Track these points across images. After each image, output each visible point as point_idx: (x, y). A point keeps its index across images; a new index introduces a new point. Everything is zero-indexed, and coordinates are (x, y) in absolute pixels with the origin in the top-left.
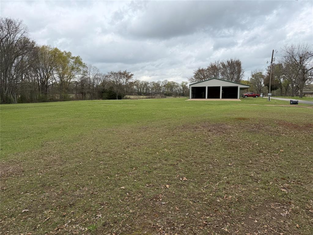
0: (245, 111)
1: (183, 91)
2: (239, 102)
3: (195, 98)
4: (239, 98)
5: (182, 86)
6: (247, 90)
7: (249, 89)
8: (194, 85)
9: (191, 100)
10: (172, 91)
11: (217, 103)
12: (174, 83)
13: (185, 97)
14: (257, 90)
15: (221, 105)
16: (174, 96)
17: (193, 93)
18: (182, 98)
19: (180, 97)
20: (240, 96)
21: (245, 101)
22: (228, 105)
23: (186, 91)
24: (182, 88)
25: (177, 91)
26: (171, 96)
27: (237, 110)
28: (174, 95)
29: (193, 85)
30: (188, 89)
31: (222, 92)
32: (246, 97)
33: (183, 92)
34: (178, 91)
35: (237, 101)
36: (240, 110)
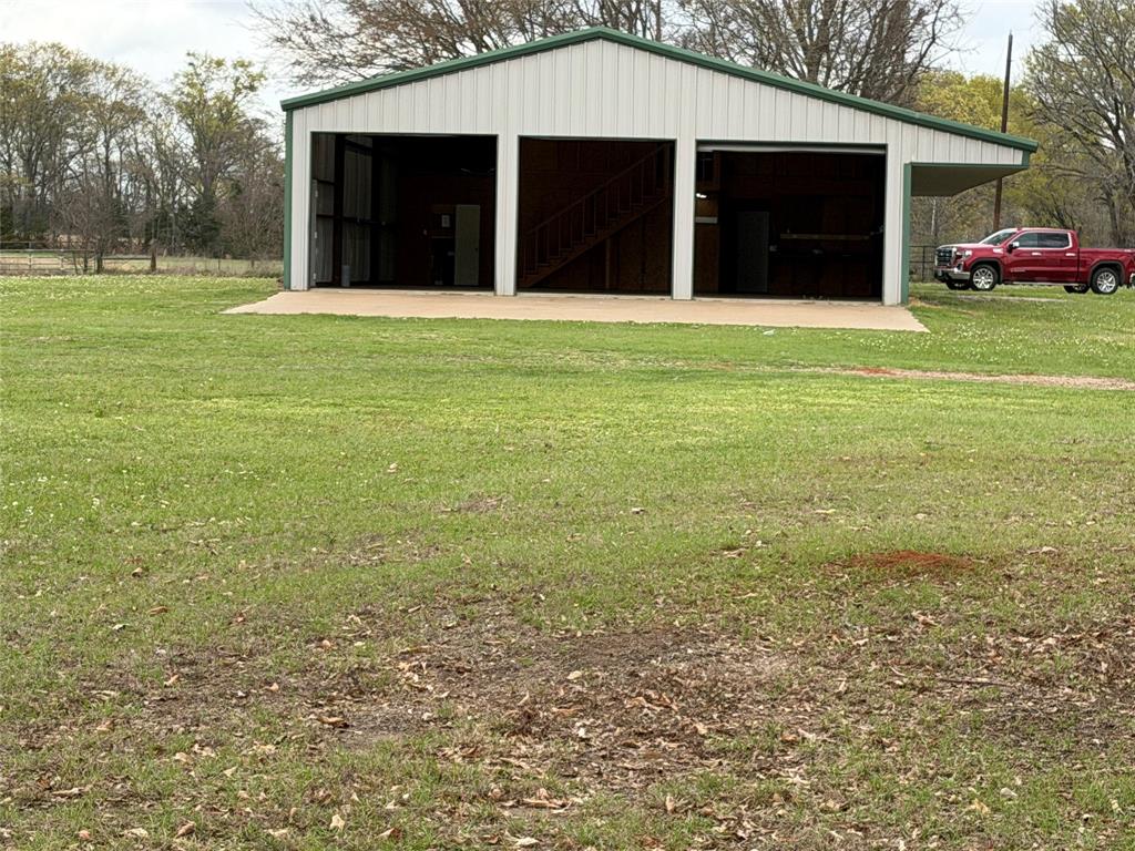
0: (957, 462)
1: (208, 175)
2: (899, 348)
3: (355, 285)
4: (905, 300)
5: (191, 110)
6: (989, 190)
7: (1015, 189)
8: (341, 105)
9: (299, 300)
10: (58, 172)
11: (629, 351)
12: (78, 72)
13: (228, 264)
14: (1108, 201)
15: (685, 376)
16: (71, 251)
17: (331, 218)
18: (184, 275)
19: (162, 264)
20: (912, 272)
21: (969, 328)
22: (759, 380)
23: (237, 189)
24: (187, 140)
25: (124, 184)
26: (42, 246)
27: (869, 448)
28: (71, 229)
29: (327, 108)
30: (270, 160)
31: (699, 210)
32: (983, 281)
33: (207, 201)
34: (140, 173)
35: (873, 333)
36: (912, 446)
